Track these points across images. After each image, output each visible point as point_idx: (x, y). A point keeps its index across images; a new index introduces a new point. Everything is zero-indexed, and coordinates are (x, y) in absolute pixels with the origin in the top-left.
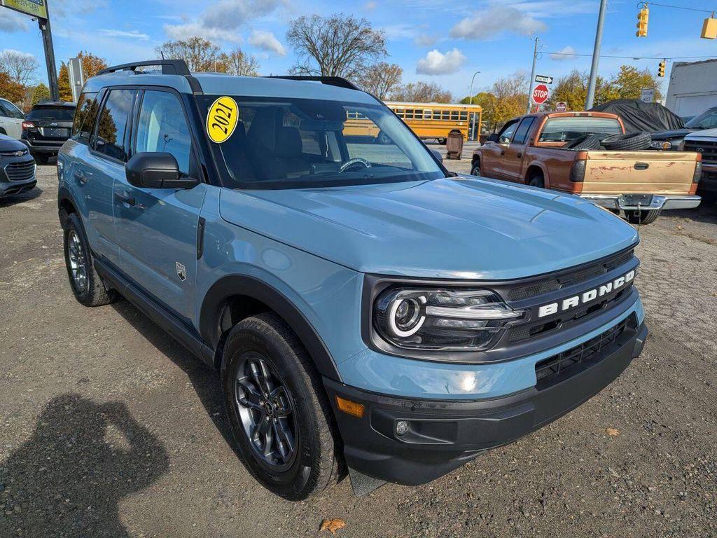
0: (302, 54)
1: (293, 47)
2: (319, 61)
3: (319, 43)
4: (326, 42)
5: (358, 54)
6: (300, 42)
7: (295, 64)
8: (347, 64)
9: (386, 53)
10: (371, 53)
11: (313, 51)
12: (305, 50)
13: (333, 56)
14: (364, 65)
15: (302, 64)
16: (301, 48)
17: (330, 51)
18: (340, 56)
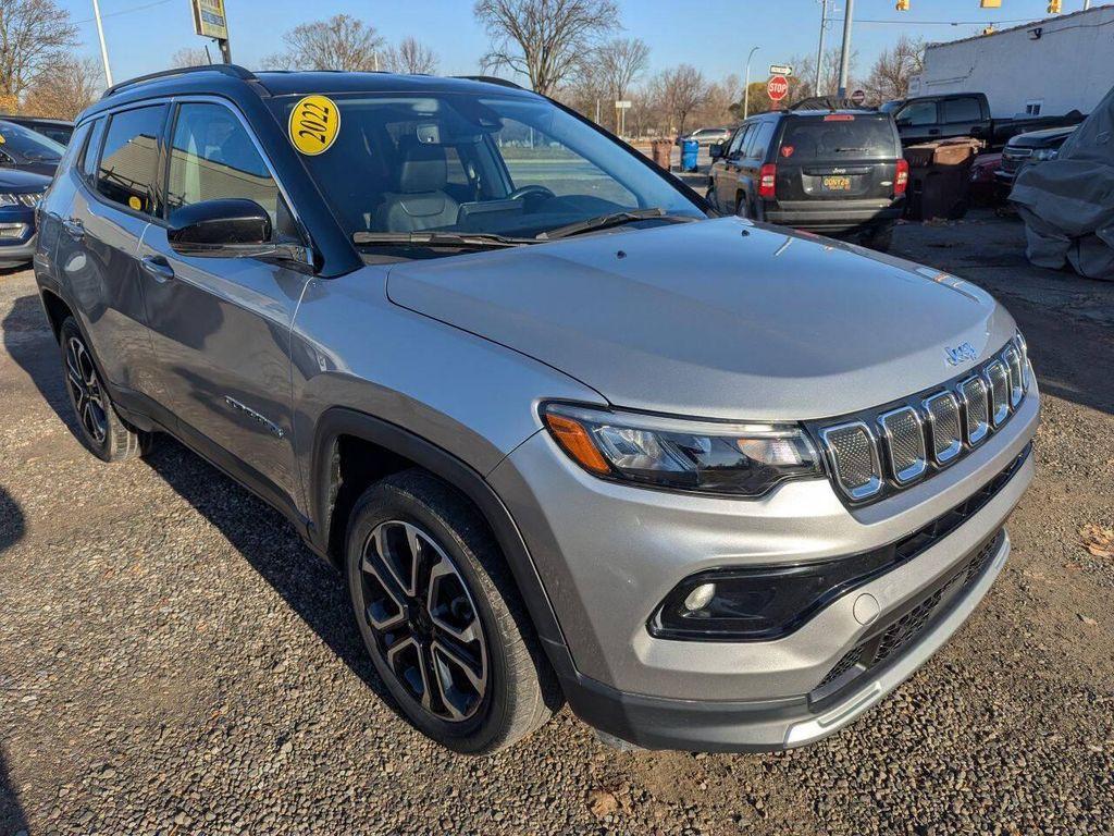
0: (497, 34)
1: (485, 25)
2: (523, 43)
3: (521, 18)
4: (531, 14)
5: (579, 29)
6: (494, 17)
7: (487, 50)
8: (563, 46)
9: (619, 26)
10: (598, 28)
11: (514, 29)
12: (502, 28)
13: (542, 35)
14: (588, 45)
15: (497, 49)
16: (495, 27)
17: (538, 28)
18: (553, 34)
